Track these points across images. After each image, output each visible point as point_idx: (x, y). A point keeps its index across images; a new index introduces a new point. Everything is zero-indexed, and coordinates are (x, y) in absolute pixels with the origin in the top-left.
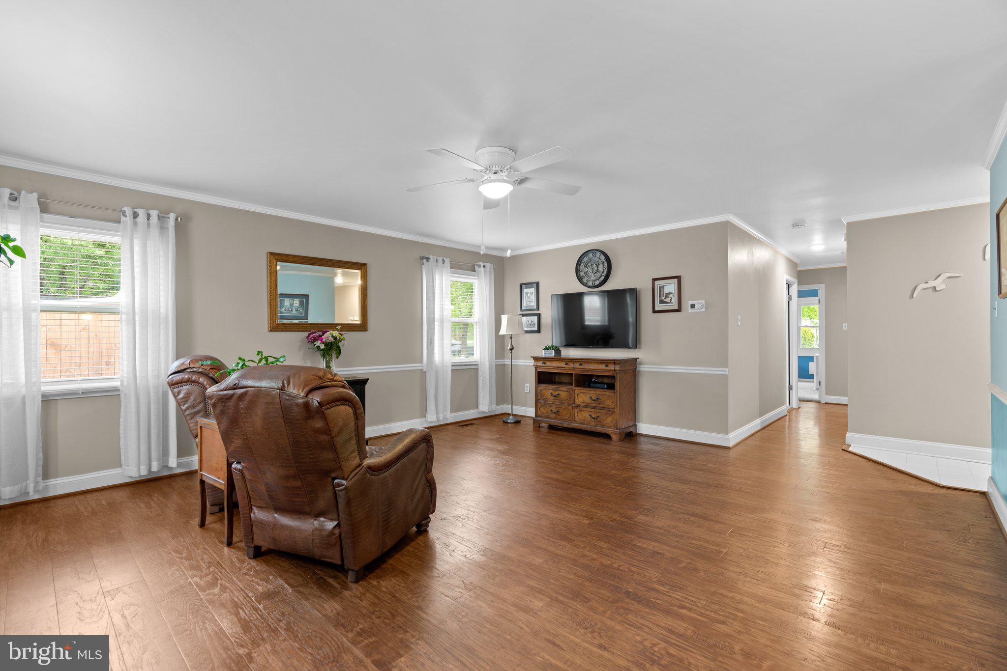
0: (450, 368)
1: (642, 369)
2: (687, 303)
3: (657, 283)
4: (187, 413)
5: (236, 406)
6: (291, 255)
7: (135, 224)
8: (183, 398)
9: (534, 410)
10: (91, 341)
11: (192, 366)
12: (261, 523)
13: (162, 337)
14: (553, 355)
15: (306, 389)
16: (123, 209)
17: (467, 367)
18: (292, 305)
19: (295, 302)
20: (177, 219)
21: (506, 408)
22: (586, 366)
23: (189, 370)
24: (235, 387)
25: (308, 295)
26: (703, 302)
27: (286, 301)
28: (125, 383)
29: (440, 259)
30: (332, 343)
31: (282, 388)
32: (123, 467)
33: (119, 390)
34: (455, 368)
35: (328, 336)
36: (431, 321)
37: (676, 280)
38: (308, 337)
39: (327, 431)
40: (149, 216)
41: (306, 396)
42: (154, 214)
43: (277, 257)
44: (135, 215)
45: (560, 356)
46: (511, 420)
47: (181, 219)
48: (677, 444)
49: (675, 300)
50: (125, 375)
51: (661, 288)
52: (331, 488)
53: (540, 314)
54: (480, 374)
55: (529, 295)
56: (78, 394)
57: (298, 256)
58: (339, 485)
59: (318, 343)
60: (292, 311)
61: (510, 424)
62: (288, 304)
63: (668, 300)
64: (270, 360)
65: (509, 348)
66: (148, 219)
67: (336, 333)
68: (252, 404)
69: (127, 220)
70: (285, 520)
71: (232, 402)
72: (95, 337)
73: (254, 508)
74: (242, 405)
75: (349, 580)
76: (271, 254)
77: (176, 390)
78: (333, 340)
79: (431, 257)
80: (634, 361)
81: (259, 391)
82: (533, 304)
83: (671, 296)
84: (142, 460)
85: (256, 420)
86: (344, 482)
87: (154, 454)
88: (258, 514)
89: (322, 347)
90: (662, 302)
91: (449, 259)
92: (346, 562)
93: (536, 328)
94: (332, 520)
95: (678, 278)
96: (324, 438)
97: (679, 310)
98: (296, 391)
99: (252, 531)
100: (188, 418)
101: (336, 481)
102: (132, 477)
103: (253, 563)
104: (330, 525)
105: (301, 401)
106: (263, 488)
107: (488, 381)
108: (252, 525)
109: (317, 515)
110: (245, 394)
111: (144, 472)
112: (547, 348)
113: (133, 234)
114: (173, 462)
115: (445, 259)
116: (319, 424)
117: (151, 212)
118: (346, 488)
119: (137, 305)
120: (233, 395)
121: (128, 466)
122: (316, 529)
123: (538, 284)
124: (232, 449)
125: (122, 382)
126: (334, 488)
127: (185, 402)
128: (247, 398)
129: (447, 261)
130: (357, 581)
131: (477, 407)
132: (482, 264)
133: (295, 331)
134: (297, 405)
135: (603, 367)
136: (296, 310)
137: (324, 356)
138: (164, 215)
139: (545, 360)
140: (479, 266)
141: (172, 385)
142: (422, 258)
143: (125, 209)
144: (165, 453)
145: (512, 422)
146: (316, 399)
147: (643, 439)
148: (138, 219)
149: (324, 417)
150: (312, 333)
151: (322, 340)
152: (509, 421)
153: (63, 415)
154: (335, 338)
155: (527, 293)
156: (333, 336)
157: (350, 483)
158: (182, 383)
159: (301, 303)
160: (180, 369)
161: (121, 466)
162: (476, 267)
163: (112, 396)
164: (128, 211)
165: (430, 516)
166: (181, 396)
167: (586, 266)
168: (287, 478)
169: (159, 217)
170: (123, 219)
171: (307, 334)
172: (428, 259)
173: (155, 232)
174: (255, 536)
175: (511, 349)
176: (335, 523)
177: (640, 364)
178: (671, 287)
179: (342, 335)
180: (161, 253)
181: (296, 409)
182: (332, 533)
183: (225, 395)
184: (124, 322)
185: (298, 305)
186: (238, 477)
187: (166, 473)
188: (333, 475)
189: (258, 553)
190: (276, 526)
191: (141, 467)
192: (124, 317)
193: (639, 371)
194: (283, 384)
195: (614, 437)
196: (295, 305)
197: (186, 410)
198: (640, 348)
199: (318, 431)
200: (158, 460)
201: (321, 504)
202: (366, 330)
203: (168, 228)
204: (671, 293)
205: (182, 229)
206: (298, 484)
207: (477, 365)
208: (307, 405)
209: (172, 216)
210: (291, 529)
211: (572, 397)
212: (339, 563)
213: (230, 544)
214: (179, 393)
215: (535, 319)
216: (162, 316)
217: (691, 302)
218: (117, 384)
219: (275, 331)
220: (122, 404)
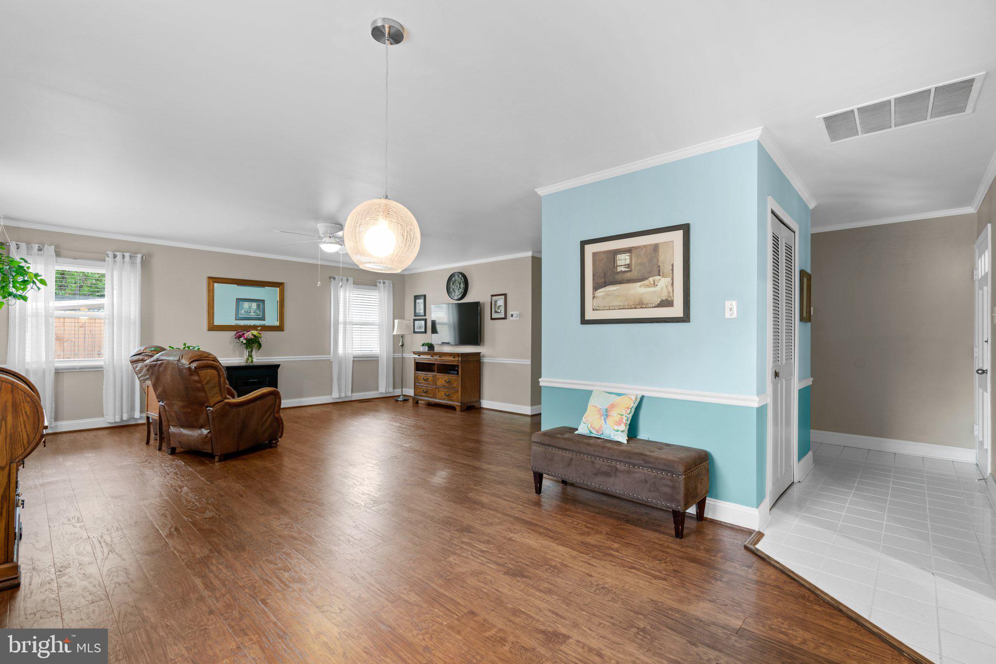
0: (352, 359)
1: (484, 361)
2: (509, 313)
3: (494, 298)
4: (141, 379)
5: (158, 370)
6: (224, 278)
7: (115, 262)
8: (139, 370)
9: (413, 391)
10: (87, 336)
11: (145, 351)
12: (174, 434)
13: (132, 334)
14: (427, 350)
15: (190, 361)
16: (107, 253)
17: (368, 359)
18: (250, 307)
19: (253, 305)
20: (142, 258)
21: (398, 392)
22: (444, 358)
23: (143, 354)
24: (157, 360)
25: (264, 300)
26: (518, 312)
27: (245, 305)
28: (107, 363)
29: (345, 279)
30: (252, 339)
31: (179, 360)
32: (105, 416)
33: (102, 368)
34: (355, 359)
35: (249, 335)
36: (337, 323)
37: (503, 297)
38: (235, 335)
39: (200, 382)
40: (124, 257)
41: (190, 364)
42: (127, 255)
43: (213, 280)
44: (115, 256)
45: (434, 351)
46: (401, 399)
47: (145, 258)
48: (508, 415)
49: (503, 311)
50: (107, 358)
51: (496, 302)
52: (205, 412)
53: (426, 319)
54: (380, 364)
55: (420, 304)
56: (77, 369)
57: (230, 279)
58: (209, 410)
59: (242, 339)
60: (250, 312)
61: (399, 402)
62: (247, 307)
63: (499, 311)
64: (191, 348)
65: (400, 344)
66: (123, 258)
67: (255, 332)
68: (166, 368)
69: (110, 260)
70: (185, 431)
71: (156, 368)
72: (89, 333)
73: (171, 427)
74: (161, 369)
75: (216, 461)
76: (210, 278)
77: (134, 365)
78: (253, 337)
79: (336, 277)
80: (479, 354)
81: (168, 361)
82: (422, 312)
83: (501, 308)
84: (117, 412)
85: (167, 378)
86: (211, 409)
87: (125, 409)
88: (173, 429)
89: (245, 342)
90: (496, 312)
91: (352, 278)
92: (214, 452)
93: (423, 330)
94: (207, 429)
95: (505, 295)
96: (199, 385)
97: (505, 318)
98: (185, 362)
99: (170, 439)
100: (142, 382)
101: (208, 408)
102: (110, 423)
103: (170, 456)
104: (205, 432)
105: (187, 366)
106: (174, 414)
107: (385, 369)
108: (169, 436)
109: (201, 427)
110: (162, 364)
111: (118, 419)
112: (423, 345)
113: (113, 270)
114: (137, 415)
115: (349, 278)
116: (196, 378)
117: (125, 254)
118: (212, 412)
119: (115, 313)
120: (156, 364)
121: (108, 416)
122: (200, 435)
123: (425, 296)
124: (157, 394)
125: (105, 362)
126: (207, 411)
127: (140, 372)
128: (163, 366)
129: (351, 280)
130: (219, 461)
131: (378, 390)
132: (381, 281)
133: (227, 330)
134: (186, 368)
135: (451, 358)
136: (254, 312)
137: (247, 348)
138: (134, 255)
139: (419, 354)
140: (380, 282)
141: (133, 362)
142: (330, 278)
143: (108, 252)
144: (132, 409)
145: (401, 400)
146: (194, 365)
147: (485, 412)
148: (117, 259)
149: (198, 375)
150: (239, 332)
151: (244, 337)
152: (399, 400)
153: (68, 382)
154: (255, 336)
155: (418, 303)
156: (253, 335)
157: (214, 409)
158: (138, 361)
159: (258, 306)
160: (138, 353)
161: (103, 416)
162: (378, 283)
163: (98, 371)
164: (111, 254)
165: (279, 439)
166: (137, 369)
167: (453, 284)
168: (184, 407)
169: (131, 257)
170: (107, 259)
171: (234, 333)
172: (334, 279)
173: (127, 266)
174: (171, 442)
175: (402, 346)
176: (209, 431)
177: (484, 357)
178: (501, 302)
179: (259, 334)
180: (132, 280)
181: (185, 371)
182: (206, 436)
183: (153, 364)
184: (107, 324)
185: (255, 307)
186: (162, 410)
187: (133, 423)
188: (206, 405)
189: (173, 452)
190: (181, 435)
191: (116, 416)
192: (107, 321)
193: (483, 362)
194: (179, 358)
195: (458, 409)
196: (253, 307)
197: (140, 377)
198: (484, 345)
199: (196, 382)
200: (128, 413)
201: (202, 421)
202: (283, 330)
203: (137, 263)
204: (501, 306)
205: (146, 263)
206: (189, 410)
207: (378, 357)
208: (190, 368)
209: (139, 256)
210: (188, 436)
211: (435, 380)
212: (211, 452)
213: (160, 449)
214: (136, 367)
215: (423, 322)
216: (132, 320)
217: (512, 313)
218: (102, 363)
219: (212, 330)
220: (105, 376)
